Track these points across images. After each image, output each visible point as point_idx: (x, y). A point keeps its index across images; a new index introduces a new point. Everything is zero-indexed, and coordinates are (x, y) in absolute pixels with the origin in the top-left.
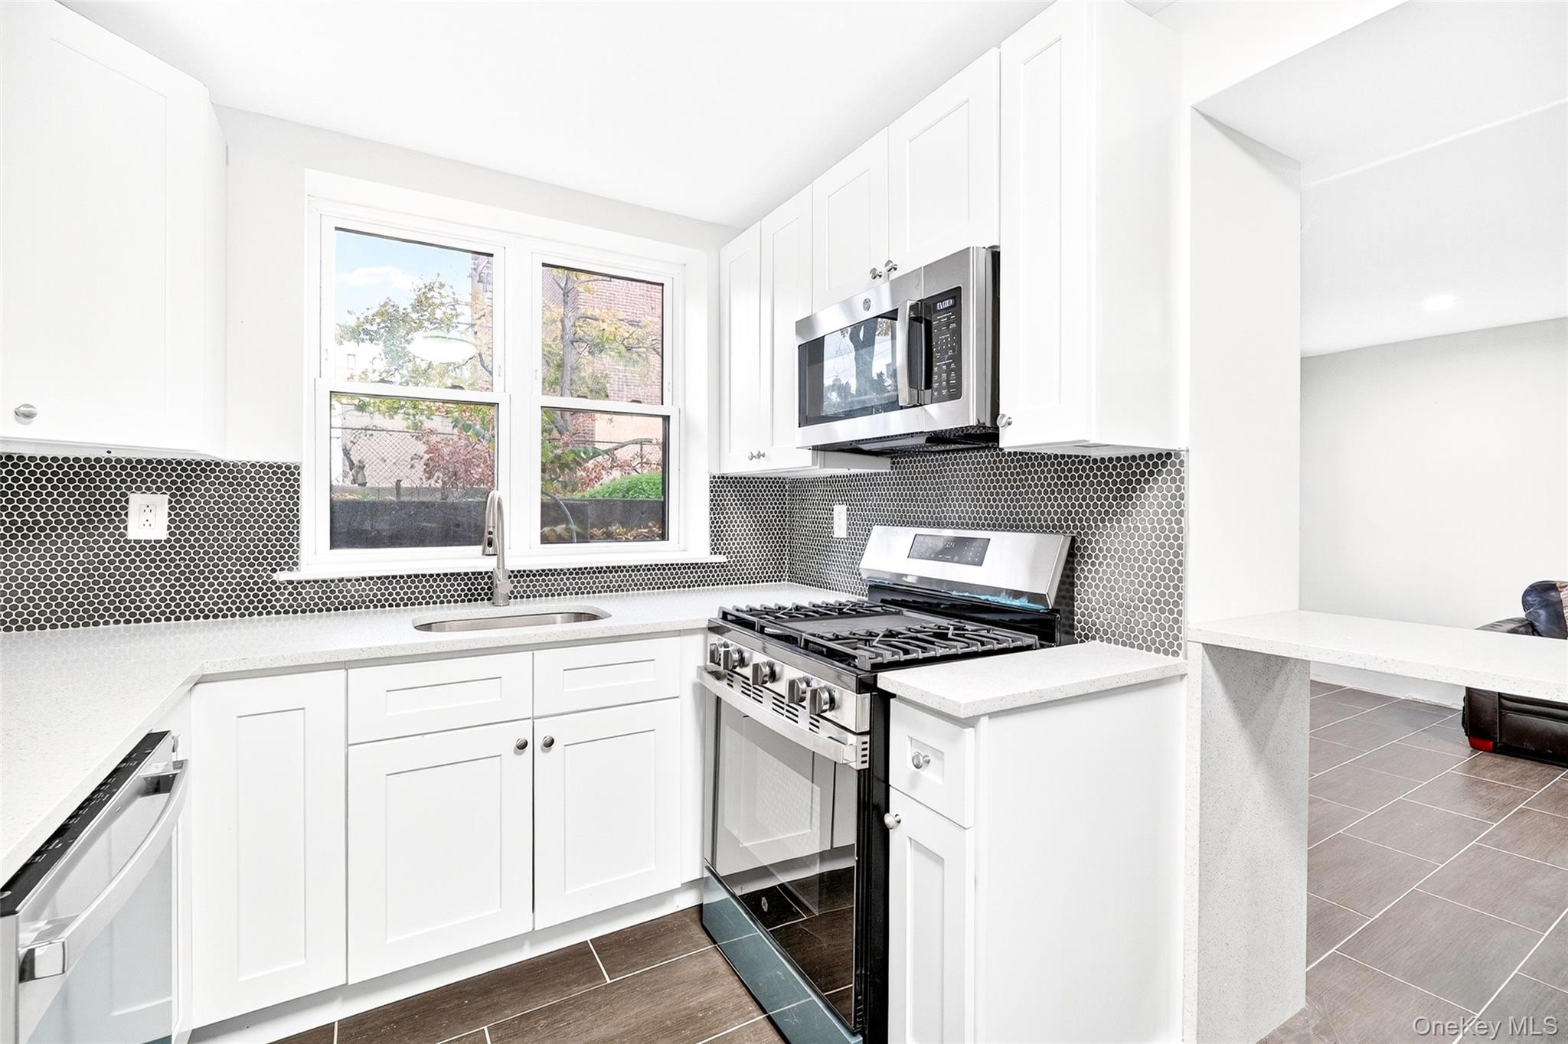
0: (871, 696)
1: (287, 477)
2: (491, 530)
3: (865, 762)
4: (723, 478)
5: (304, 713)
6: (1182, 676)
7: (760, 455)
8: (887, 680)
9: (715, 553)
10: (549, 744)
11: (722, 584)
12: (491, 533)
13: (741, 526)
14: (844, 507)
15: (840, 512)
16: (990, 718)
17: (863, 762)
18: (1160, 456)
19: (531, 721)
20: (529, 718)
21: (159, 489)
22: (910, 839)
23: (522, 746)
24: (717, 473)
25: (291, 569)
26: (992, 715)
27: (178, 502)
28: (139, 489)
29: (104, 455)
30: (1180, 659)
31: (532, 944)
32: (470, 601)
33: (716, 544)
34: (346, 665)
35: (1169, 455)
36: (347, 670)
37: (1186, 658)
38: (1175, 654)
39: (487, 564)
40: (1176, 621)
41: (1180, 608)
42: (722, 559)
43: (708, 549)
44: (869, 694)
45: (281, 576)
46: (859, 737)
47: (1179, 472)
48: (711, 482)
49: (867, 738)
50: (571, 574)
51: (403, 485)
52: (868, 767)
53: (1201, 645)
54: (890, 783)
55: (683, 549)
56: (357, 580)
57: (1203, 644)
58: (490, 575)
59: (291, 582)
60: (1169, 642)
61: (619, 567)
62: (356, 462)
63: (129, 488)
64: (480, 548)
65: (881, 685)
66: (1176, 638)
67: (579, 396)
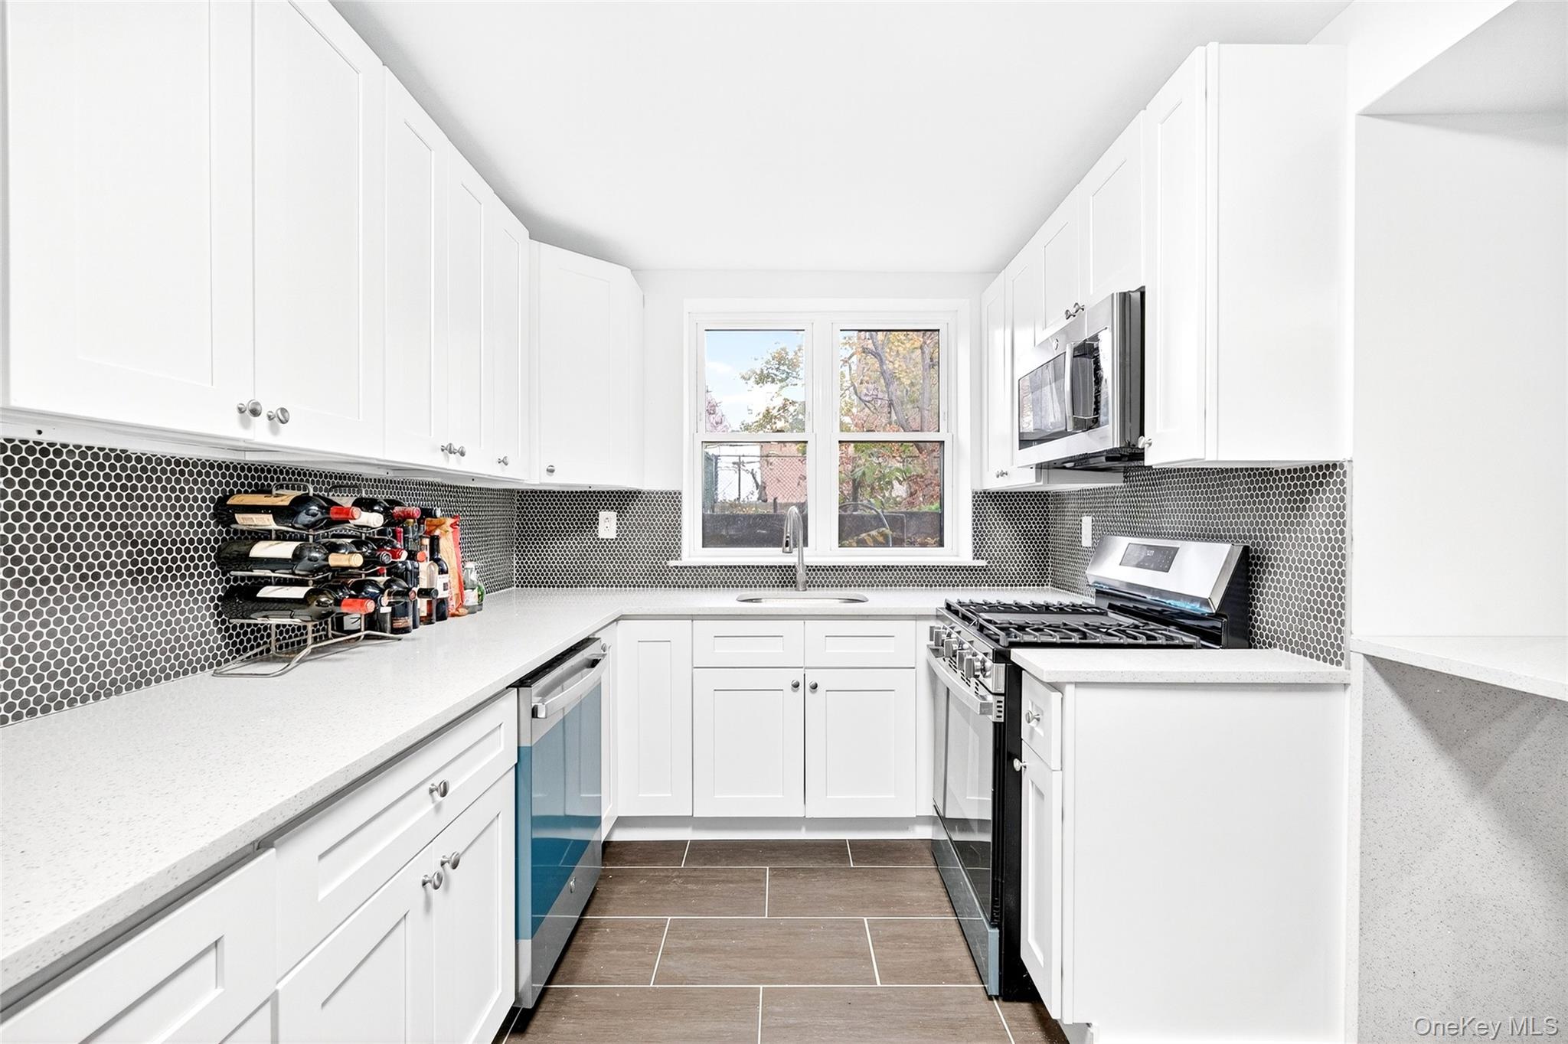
0: (1006, 666)
1: (673, 499)
2: (788, 535)
3: (1001, 717)
4: (985, 493)
5: (671, 645)
6: (1346, 686)
7: (1003, 474)
8: (1018, 655)
9: (978, 558)
10: (815, 687)
11: (984, 585)
12: (788, 537)
13: (1003, 535)
14: (1090, 519)
15: (1087, 521)
16: (1076, 687)
17: (998, 717)
18: (1327, 466)
19: (803, 669)
20: (802, 668)
21: (612, 508)
22: (1032, 783)
23: (796, 686)
24: (979, 489)
25: (677, 559)
26: (1077, 684)
27: (621, 516)
28: (603, 508)
29: (588, 489)
30: (1342, 669)
31: (808, 829)
32: (783, 586)
33: (978, 551)
34: (693, 617)
35: (1335, 466)
36: (692, 620)
37: (1348, 668)
38: (1339, 663)
39: (790, 560)
40: (1339, 631)
41: (1343, 618)
42: (983, 563)
43: (970, 554)
44: (1004, 665)
45: (672, 563)
46: (994, 696)
47: (1342, 483)
48: (974, 497)
49: (1002, 698)
50: (855, 570)
51: (778, 501)
52: (1003, 721)
53: (1362, 656)
54: (1022, 737)
55: (955, 554)
56: (713, 567)
57: (1364, 655)
58: (791, 568)
59: (677, 567)
60: (1334, 653)
61: (893, 567)
62: (760, 483)
63: (599, 508)
64: (781, 549)
65: (1013, 658)
66: (1339, 647)
67: (868, 431)
